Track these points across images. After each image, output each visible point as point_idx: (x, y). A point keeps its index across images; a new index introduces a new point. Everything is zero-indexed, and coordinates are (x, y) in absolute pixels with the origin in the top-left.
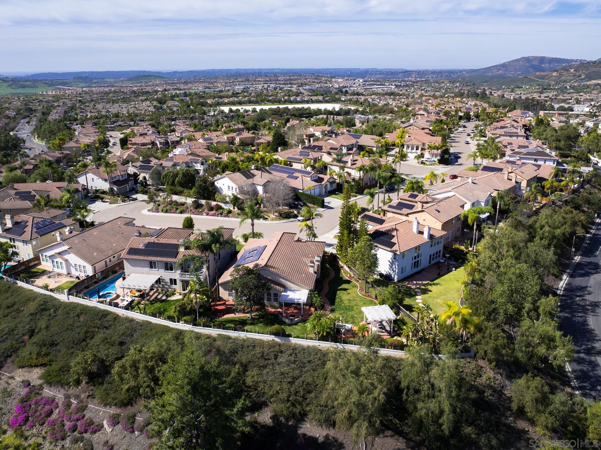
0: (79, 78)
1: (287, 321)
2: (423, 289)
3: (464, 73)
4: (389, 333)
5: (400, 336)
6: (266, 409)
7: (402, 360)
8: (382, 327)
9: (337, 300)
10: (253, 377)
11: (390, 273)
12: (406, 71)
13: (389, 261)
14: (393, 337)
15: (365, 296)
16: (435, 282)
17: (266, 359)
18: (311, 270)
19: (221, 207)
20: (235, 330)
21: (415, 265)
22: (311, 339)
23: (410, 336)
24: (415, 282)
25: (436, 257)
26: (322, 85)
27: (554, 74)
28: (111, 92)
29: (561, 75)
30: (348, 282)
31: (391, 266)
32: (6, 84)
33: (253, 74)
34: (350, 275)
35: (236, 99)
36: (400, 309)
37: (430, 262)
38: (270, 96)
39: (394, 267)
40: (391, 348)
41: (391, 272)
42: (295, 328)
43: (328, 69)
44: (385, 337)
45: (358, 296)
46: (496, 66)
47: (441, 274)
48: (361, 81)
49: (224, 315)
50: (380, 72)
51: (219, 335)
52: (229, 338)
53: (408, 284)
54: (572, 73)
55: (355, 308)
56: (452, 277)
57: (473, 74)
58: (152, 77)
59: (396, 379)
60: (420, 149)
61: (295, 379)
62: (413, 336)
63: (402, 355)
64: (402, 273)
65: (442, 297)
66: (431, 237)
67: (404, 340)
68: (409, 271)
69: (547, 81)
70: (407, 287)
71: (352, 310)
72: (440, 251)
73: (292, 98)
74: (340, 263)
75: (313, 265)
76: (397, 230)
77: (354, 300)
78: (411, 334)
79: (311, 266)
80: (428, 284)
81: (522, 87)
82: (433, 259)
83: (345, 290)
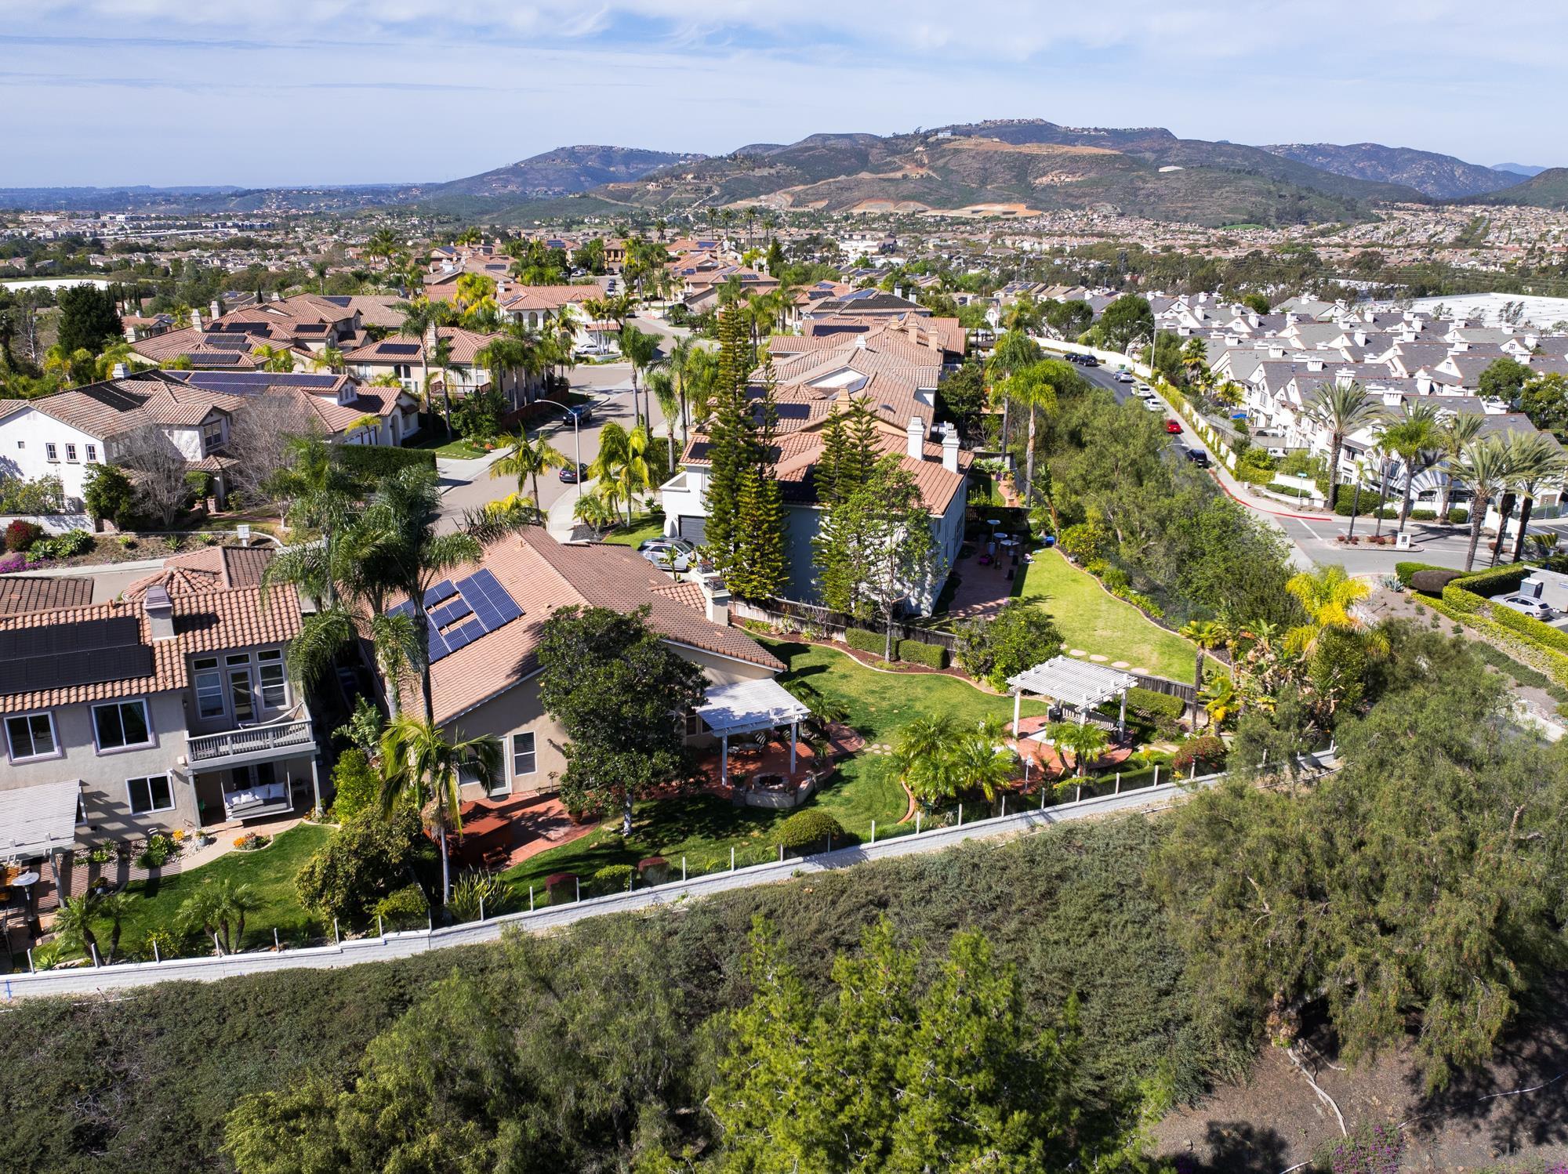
3: (415, 192)
12: (249, 192)
19: (40, 529)
20: (639, 884)
24: (978, 607)
25: (960, 534)
27: (649, 187)
29: (667, 190)
34: (779, 630)
45: (879, 675)
46: (497, 172)
48: (121, 218)
54: (689, 184)
56: (1047, 575)
57: (441, 194)
65: (1100, 623)
69: (636, 205)
77: (885, 688)
81: (583, 222)
82: (958, 541)
83: (820, 668)
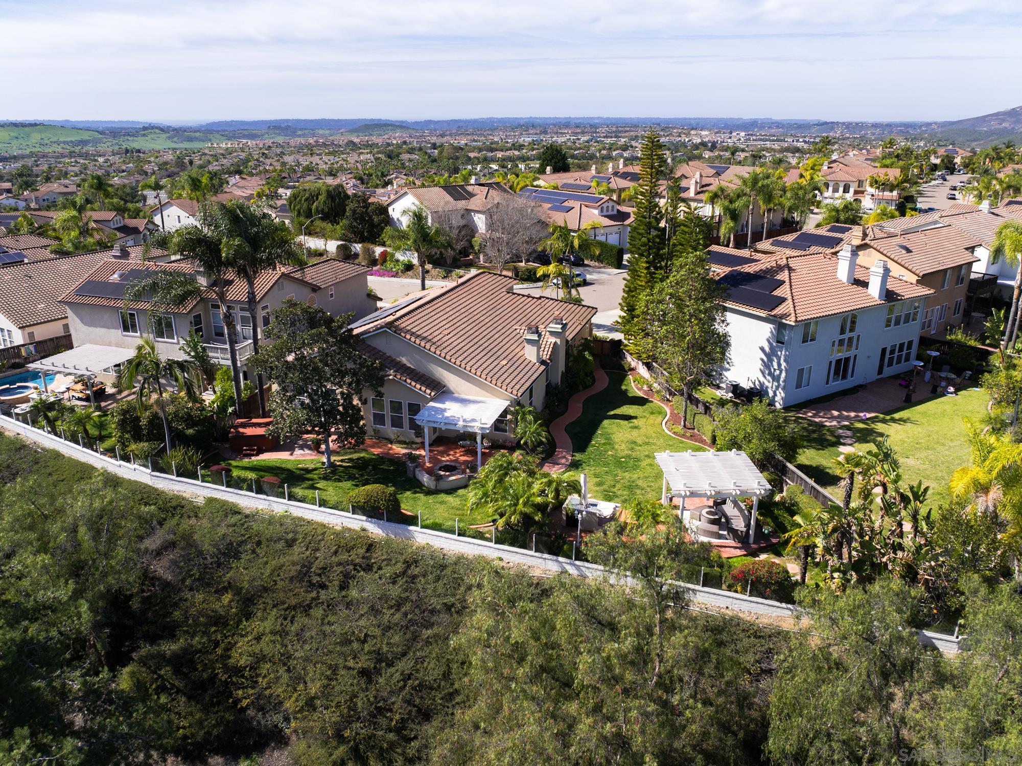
0: (275, 128)
1: (425, 479)
2: (861, 430)
3: (934, 126)
4: (742, 539)
5: (779, 554)
6: (276, 754)
7: (780, 634)
8: (720, 521)
9: (598, 440)
10: (258, 638)
11: (762, 385)
12: (826, 123)
13: (762, 349)
14: (754, 554)
15: (683, 436)
16: (897, 416)
17: (311, 585)
18: (530, 353)
20: (260, 491)
21: (837, 372)
22: (480, 536)
23: (819, 551)
24: (836, 413)
25: (899, 357)
26: (672, 138)
28: (319, 145)
30: (641, 401)
31: (767, 365)
32: (165, 135)
33: (554, 125)
34: (650, 387)
35: (517, 153)
36: (784, 470)
37: (880, 371)
38: (575, 150)
39: (775, 364)
40: (744, 591)
41: (768, 383)
42: (442, 503)
43: (685, 119)
44: (726, 553)
45: (661, 434)
47: (914, 398)
48: (743, 134)
49: (260, 452)
50: (778, 125)
51: (210, 501)
52: (235, 511)
53: (815, 416)
55: (644, 464)
56: (947, 407)
57: (952, 128)
58: (390, 128)
59: (750, 706)
60: (852, 190)
61: (382, 660)
62: (827, 550)
63: (781, 618)
64: (799, 386)
65: (923, 454)
66: (889, 296)
67: (794, 569)
68: (818, 385)
70: (811, 423)
71: (635, 467)
72: (910, 343)
73: (614, 153)
74: (629, 358)
75: (535, 337)
76: (790, 269)
77: (647, 444)
78: (820, 542)
79: (530, 342)
80: (874, 420)
82: (890, 364)
83: (628, 418)
